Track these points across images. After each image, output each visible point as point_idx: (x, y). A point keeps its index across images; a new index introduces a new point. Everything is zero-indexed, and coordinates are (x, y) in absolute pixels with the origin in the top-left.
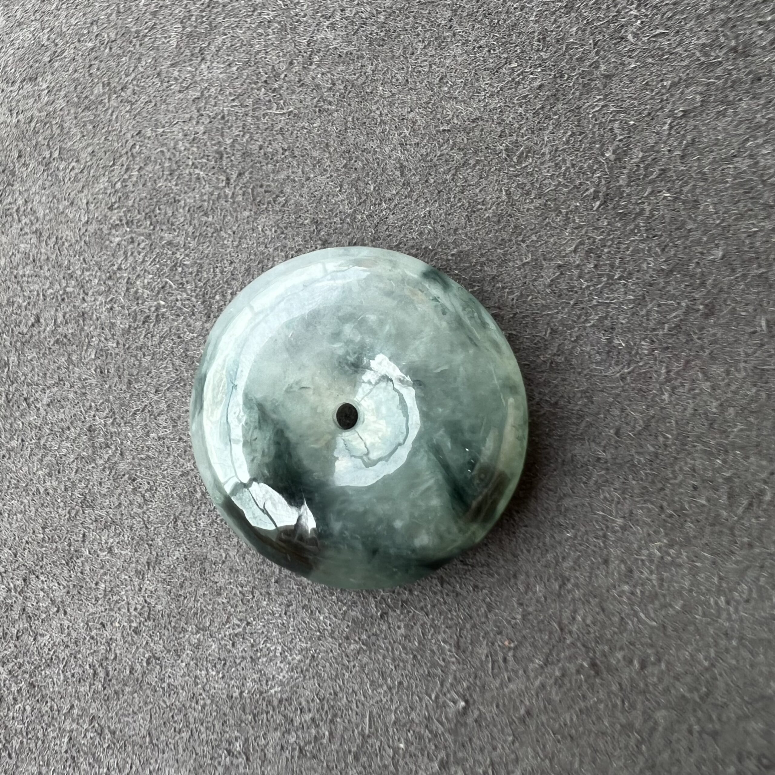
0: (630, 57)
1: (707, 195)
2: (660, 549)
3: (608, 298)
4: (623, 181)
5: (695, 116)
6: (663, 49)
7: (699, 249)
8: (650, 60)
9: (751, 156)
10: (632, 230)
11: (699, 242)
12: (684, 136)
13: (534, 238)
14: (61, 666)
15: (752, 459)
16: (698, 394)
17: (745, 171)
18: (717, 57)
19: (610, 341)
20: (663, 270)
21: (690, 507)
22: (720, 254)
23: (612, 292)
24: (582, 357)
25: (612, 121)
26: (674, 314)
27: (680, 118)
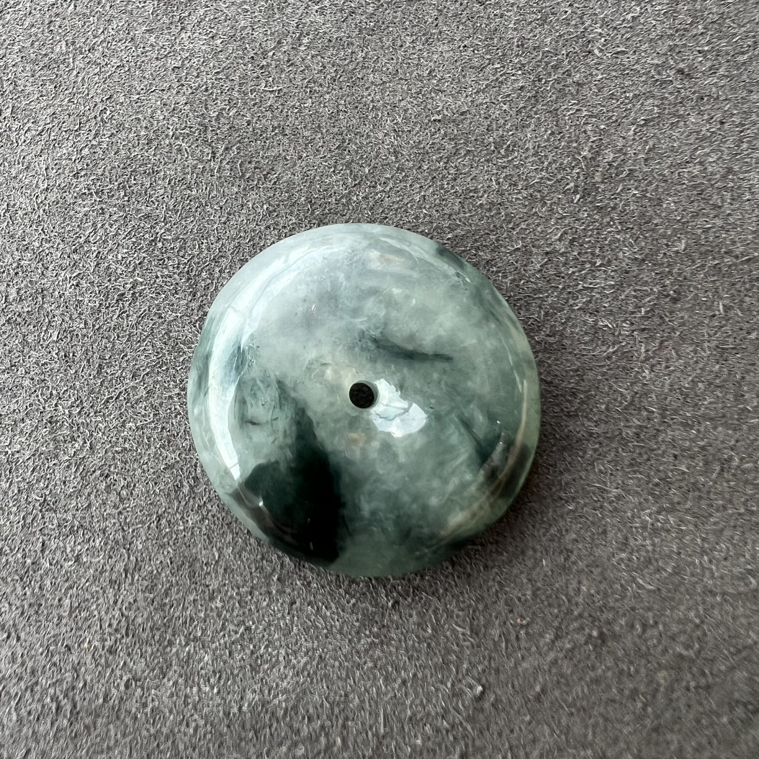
0: (597, 69)
1: (667, 195)
2: (650, 515)
3: (591, 284)
4: (598, 178)
5: (654, 125)
6: (624, 65)
7: (665, 241)
8: (614, 74)
9: (701, 163)
10: (609, 223)
11: (664, 236)
12: (646, 142)
13: (523, 226)
15: (720, 429)
16: (673, 371)
17: (696, 176)
18: (669, 76)
19: (596, 322)
20: (636, 259)
21: (673, 475)
22: (683, 247)
23: (595, 277)
24: (572, 338)
25: (585, 124)
26: (648, 299)
27: (642, 126)
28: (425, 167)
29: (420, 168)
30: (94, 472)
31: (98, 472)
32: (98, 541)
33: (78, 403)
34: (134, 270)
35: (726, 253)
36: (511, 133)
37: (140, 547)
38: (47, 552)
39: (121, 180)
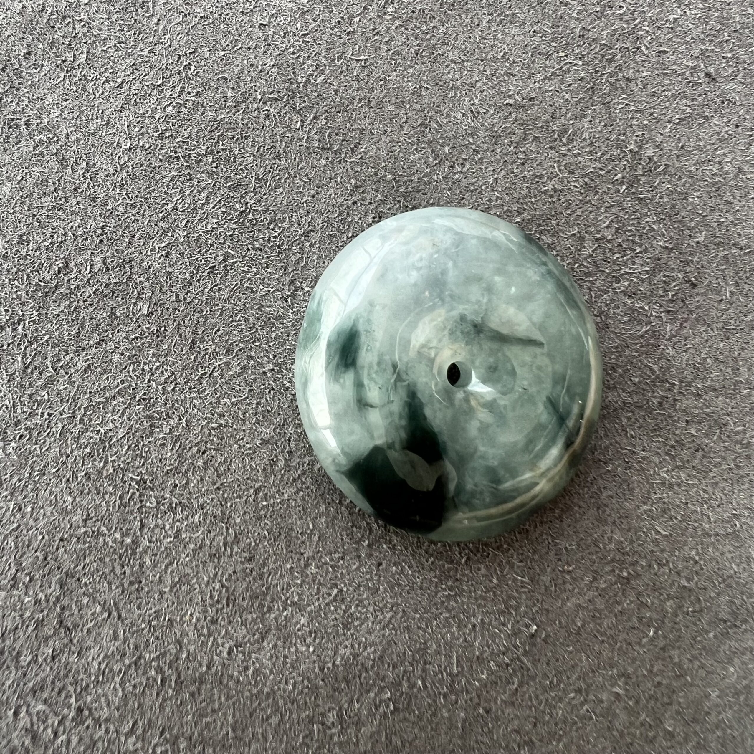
0: (643, 66)
1: (693, 190)
2: (667, 473)
3: (630, 269)
4: (640, 171)
5: (685, 124)
6: (665, 65)
7: (689, 232)
8: (657, 72)
9: (719, 162)
10: (647, 213)
11: (688, 227)
12: (679, 139)
13: (579, 213)
14: (117, 679)
15: (720, 398)
16: (690, 348)
17: (715, 174)
18: (699, 79)
19: (633, 304)
20: (667, 248)
21: (685, 438)
22: (702, 239)
23: (634, 263)
24: (614, 318)
25: (632, 118)
26: (674, 284)
27: (676, 124)
28: (498, 150)
29: (493, 151)
30: (191, 448)
31: (195, 449)
32: (197, 517)
33: (171, 379)
34: (225, 242)
35: (733, 245)
36: (571, 122)
37: (238, 521)
38: (146, 530)
39: (208, 144)
